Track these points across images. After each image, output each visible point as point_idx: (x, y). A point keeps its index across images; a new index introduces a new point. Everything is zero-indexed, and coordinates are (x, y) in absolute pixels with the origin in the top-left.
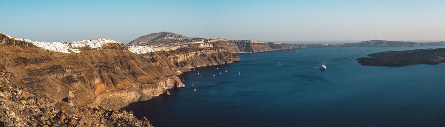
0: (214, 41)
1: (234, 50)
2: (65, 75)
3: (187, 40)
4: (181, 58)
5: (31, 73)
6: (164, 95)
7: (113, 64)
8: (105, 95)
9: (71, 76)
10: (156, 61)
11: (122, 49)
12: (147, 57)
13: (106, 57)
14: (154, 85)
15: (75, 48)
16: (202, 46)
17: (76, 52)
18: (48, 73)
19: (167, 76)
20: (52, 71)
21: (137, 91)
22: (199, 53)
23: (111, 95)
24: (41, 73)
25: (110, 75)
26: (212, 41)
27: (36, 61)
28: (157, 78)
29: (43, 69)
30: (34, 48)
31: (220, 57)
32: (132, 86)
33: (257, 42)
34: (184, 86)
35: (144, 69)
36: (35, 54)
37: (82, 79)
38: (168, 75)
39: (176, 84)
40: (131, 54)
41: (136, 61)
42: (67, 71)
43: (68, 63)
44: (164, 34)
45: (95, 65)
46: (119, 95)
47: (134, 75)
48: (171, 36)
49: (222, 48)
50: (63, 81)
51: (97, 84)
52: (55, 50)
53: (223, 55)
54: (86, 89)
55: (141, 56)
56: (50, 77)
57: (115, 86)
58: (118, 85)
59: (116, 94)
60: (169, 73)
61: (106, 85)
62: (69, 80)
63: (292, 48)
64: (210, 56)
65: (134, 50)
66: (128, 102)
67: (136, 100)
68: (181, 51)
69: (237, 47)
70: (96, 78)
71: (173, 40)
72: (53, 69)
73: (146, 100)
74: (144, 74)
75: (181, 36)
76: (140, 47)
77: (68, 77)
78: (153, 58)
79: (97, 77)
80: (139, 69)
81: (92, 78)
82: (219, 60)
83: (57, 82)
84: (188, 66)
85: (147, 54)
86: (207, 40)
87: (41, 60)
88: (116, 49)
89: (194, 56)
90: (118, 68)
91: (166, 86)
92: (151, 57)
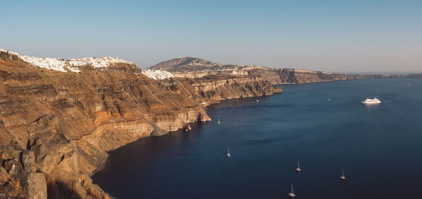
0: (249, 69)
1: (274, 79)
2: (57, 98)
3: (217, 67)
4: (208, 87)
5: (11, 90)
6: (183, 130)
7: (121, 88)
8: (109, 127)
9: (65, 100)
10: (176, 89)
11: (134, 70)
12: (166, 84)
13: (112, 79)
14: (171, 116)
15: (73, 66)
16: (235, 73)
17: (74, 71)
18: (36, 93)
19: (189, 107)
20: (40, 92)
21: (149, 123)
22: (231, 81)
23: (116, 127)
24: (25, 92)
25: (116, 101)
26: (247, 69)
27: (20, 77)
28: (176, 109)
29: (29, 88)
30: (19, 62)
31: (257, 87)
32: (143, 117)
33: (303, 71)
34: (210, 119)
35: (160, 97)
36: (21, 69)
37: (79, 104)
38: (190, 105)
39: (200, 117)
40: (144, 78)
41: (150, 87)
42: (61, 93)
43: (62, 83)
44: (189, 60)
45: (98, 88)
46: (126, 127)
47: (147, 103)
48: (198, 62)
49: (259, 76)
50: (54, 105)
51: (98, 112)
52: (48, 68)
53: (260, 85)
54: (83, 117)
55: (159, 83)
56: (37, 99)
57: (122, 115)
58: (126, 115)
59: (122, 126)
60: (191, 103)
61: (109, 114)
62: (63, 104)
63: (345, 79)
64: (244, 85)
65: (151, 74)
66: (138, 136)
67: (148, 134)
68: (208, 78)
69: (278, 76)
70: (97, 104)
71: (199, 66)
72: (42, 90)
73: (161, 134)
74: (159, 103)
75: (209, 63)
76: (158, 72)
77: (60, 101)
78: (173, 85)
79: (98, 103)
80: (154, 96)
81: (92, 103)
82: (255, 91)
83: (46, 106)
84: (216, 96)
85: (166, 80)
86: (241, 68)
87: (27, 77)
88: (125, 71)
89: (225, 85)
90: (127, 94)
91: (187, 120)
92: (171, 85)
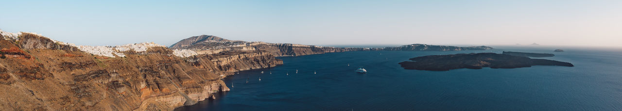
0: (256, 44)
1: (276, 53)
2: (110, 80)
3: (228, 43)
4: (224, 62)
5: (77, 78)
6: (210, 99)
7: (158, 68)
8: (151, 100)
9: (117, 81)
10: (199, 65)
11: (167, 52)
12: (191, 61)
13: (151, 61)
14: (199, 89)
15: (119, 52)
16: (245, 49)
17: (121, 56)
18: (94, 77)
19: (212, 80)
20: (97, 76)
21: (182, 95)
22: (242, 56)
23: (157, 100)
24: (87, 78)
25: (155, 79)
26: (254, 44)
27: (81, 66)
28: (202, 82)
29: (89, 74)
30: (78, 52)
31: (263, 60)
32: (177, 90)
33: (299, 46)
34: (229, 90)
35: (189, 73)
36: (80, 58)
37: (127, 84)
38: (213, 79)
39: (221, 88)
40: (175, 57)
41: (180, 65)
42: (112, 75)
43: (113, 67)
44: (205, 38)
45: (140, 69)
46: (165, 99)
47: (179, 79)
48: (212, 39)
49: (264, 51)
50: (108, 86)
51: (143, 89)
52: (99, 55)
53: (266, 58)
54: (132, 94)
55: (185, 60)
56: (96, 82)
57: (161, 90)
58: (164, 90)
59: (162, 99)
60: (214, 77)
61: (151, 90)
62: (115, 85)
63: (333, 51)
64: (253, 59)
65: (178, 53)
66: (174, 106)
67: (182, 104)
68: (224, 54)
69: (279, 50)
70: (141, 83)
71: (214, 43)
72: (98, 74)
73: (192, 104)
74: (189, 78)
75: (222, 39)
76: (184, 51)
77: (113, 82)
78: (197, 62)
79: (142, 81)
80: (184, 73)
81: (137, 82)
82: (261, 63)
83: (103, 87)
84: (231, 69)
85: (191, 58)
86: (249, 43)
87: (87, 65)
88: (160, 53)
89: (238, 59)
90: (163, 72)
91: (211, 90)
92: (195, 61)
